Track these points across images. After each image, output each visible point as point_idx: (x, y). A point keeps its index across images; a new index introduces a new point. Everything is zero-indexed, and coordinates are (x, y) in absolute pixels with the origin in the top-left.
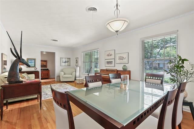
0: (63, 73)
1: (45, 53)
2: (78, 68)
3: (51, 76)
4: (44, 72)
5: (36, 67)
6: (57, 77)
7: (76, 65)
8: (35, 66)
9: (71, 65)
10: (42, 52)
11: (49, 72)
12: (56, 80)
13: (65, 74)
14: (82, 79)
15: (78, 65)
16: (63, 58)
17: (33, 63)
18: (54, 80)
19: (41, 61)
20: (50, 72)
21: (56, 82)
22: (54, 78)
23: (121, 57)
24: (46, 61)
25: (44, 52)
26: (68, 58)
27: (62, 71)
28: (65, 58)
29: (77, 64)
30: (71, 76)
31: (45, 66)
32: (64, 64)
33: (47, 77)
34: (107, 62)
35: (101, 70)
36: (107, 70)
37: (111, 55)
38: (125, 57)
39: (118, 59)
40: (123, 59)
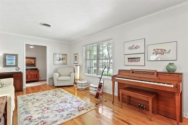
0: (57, 74)
1: (32, 47)
2: (78, 67)
3: (41, 77)
4: (32, 73)
5: (19, 66)
6: (49, 80)
7: (74, 64)
8: (16, 66)
9: (68, 63)
10: (28, 46)
11: (38, 73)
12: (47, 82)
13: (60, 76)
14: (85, 83)
15: (77, 64)
16: (56, 54)
17: (14, 61)
18: (45, 83)
19: (26, 58)
20: (40, 72)
21: (48, 87)
22: (46, 80)
23: (158, 49)
24: (34, 58)
25: (32, 45)
26: (63, 55)
27: (56, 71)
28: (59, 54)
29: (76, 62)
30: (68, 78)
31: (33, 64)
32: (57, 62)
33: (35, 79)
34: (128, 58)
35: (120, 71)
36: (133, 71)
37: (138, 47)
38: (170, 50)
39: (153, 53)
40: (164, 52)
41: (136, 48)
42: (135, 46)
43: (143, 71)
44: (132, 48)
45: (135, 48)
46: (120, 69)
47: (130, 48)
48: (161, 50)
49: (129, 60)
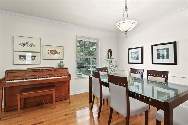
23: (52, 51)
35: (9, 72)
36: (30, 70)
37: (33, 45)
38: (60, 52)
39: (48, 53)
40: (56, 53)
41: (31, 46)
42: (30, 43)
43: (42, 69)
44: (26, 45)
45: (29, 45)
46: (8, 70)
47: (22, 45)
48: (54, 51)
49: (20, 58)
